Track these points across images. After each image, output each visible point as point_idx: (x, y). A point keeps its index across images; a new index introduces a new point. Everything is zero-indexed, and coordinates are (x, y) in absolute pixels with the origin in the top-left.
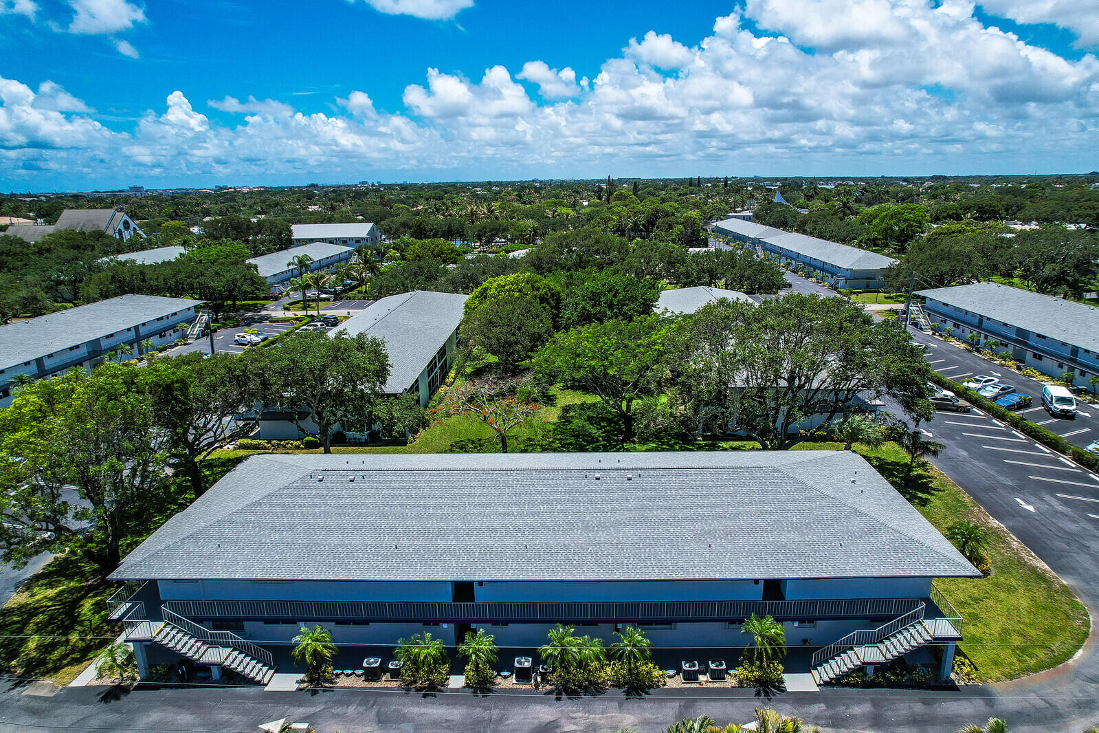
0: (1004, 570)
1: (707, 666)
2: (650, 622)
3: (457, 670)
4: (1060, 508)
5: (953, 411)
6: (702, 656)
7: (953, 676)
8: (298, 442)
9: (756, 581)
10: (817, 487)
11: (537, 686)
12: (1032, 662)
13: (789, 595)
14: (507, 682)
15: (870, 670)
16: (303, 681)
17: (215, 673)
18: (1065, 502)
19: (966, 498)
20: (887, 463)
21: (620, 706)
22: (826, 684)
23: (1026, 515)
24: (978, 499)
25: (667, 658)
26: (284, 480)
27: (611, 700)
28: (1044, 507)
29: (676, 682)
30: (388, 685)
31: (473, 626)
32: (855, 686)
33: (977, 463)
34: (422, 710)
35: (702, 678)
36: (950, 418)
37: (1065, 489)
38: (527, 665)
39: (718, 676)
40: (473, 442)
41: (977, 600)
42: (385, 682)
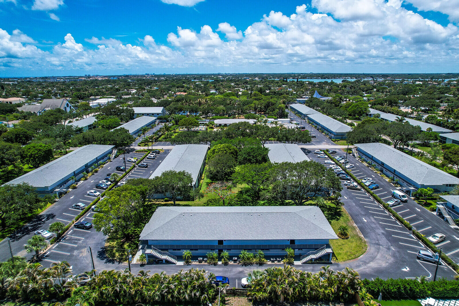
0: (353, 237)
1: (277, 259)
2: (264, 249)
3: (220, 260)
4: (373, 221)
5: (355, 190)
6: (276, 257)
7: (332, 261)
8: (163, 200)
9: (288, 240)
10: (304, 217)
11: (238, 264)
12: (350, 258)
13: (296, 243)
14: (231, 263)
15: (313, 260)
16: (184, 263)
17: (164, 261)
18: (375, 219)
19: (350, 218)
20: (332, 208)
21: (257, 268)
22: (304, 263)
23: (364, 222)
24: (353, 218)
25: (268, 257)
26: (174, 216)
27: (255, 266)
28: (369, 220)
29: (270, 263)
30: (204, 264)
31: (223, 250)
32: (310, 263)
33: (357, 207)
34: (213, 269)
35: (275, 262)
36: (354, 192)
37: (377, 215)
38: (236, 259)
39: (279, 261)
40: (214, 200)
41: (343, 245)
42: (203, 263)
